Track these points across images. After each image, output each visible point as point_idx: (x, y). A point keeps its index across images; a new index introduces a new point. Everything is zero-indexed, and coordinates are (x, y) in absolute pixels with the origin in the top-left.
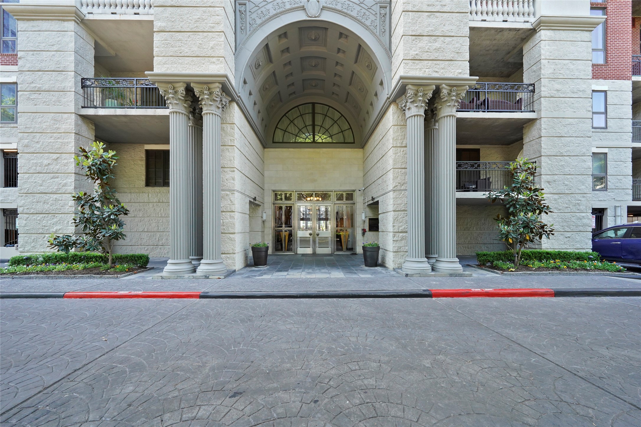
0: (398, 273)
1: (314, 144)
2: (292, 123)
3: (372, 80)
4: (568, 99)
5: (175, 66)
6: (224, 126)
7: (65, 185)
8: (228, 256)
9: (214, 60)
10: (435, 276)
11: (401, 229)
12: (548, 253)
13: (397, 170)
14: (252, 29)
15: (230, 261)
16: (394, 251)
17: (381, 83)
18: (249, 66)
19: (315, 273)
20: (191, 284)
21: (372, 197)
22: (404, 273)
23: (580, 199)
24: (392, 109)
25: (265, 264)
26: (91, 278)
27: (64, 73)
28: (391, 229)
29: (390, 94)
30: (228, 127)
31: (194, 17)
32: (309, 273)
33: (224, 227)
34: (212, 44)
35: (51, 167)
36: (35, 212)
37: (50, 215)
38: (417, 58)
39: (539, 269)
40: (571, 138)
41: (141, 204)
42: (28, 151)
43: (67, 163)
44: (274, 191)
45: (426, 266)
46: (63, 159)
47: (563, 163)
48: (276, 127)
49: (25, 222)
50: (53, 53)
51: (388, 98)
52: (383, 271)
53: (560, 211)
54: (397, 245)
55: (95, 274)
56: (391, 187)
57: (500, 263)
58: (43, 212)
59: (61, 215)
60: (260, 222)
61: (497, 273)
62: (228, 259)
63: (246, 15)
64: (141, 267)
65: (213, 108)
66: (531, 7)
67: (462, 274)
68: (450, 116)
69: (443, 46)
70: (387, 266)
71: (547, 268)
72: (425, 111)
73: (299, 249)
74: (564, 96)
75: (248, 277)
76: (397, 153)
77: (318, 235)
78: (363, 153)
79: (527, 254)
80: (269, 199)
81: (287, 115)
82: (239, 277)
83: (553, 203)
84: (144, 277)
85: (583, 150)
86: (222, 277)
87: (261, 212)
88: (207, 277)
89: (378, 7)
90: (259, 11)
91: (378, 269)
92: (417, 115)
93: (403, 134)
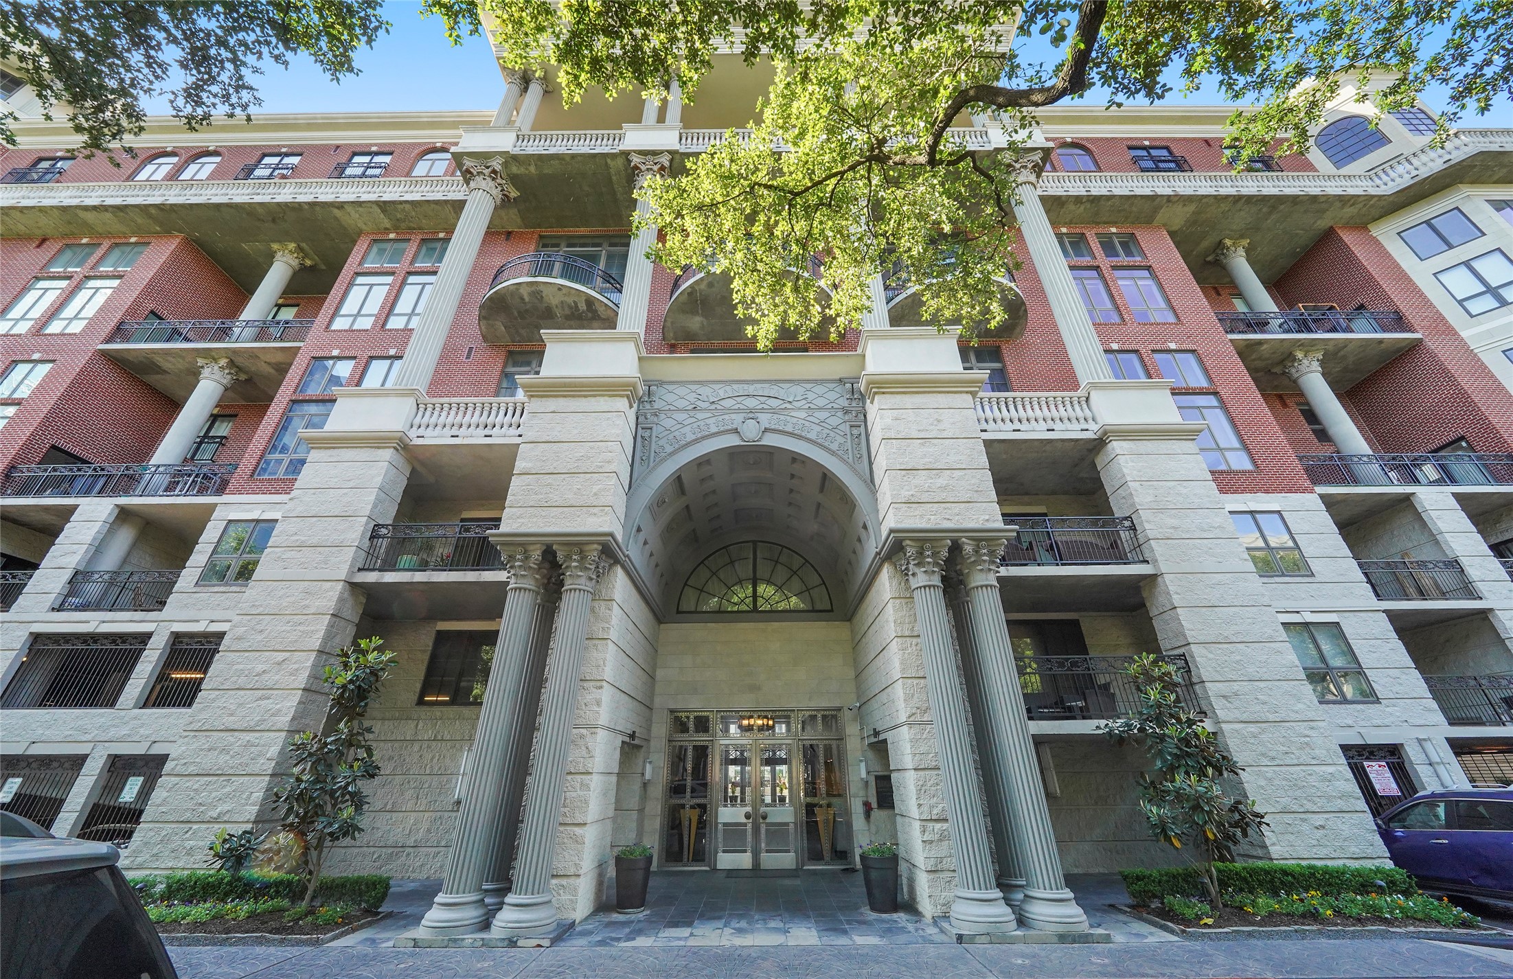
0: (942, 931)
1: (754, 614)
2: (714, 577)
3: (851, 516)
4: (1199, 541)
5: (535, 520)
6: (596, 604)
7: (277, 713)
8: (564, 882)
9: (596, 510)
10: (1023, 939)
11: (935, 812)
12: (1285, 872)
13: (910, 681)
14: (657, 460)
15: (565, 897)
16: (929, 869)
17: (865, 527)
18: (650, 508)
19: (752, 931)
20: (478, 962)
21: (875, 729)
22: (955, 931)
23: (1307, 732)
24: (886, 573)
25: (641, 904)
26: (261, 944)
27: (350, 519)
28: (914, 812)
29: (880, 547)
30: (601, 607)
31: (576, 455)
32: (740, 931)
33: (566, 810)
34: (595, 488)
35: (266, 677)
36: (196, 772)
37: (222, 778)
38: (913, 500)
39: (1271, 918)
40: (1233, 609)
41: (397, 745)
42: (239, 648)
43: (297, 670)
44: (672, 711)
45: (1001, 911)
46: (293, 661)
47: (1238, 658)
48: (686, 584)
49: (166, 794)
50: (346, 491)
51: (878, 554)
52: (910, 927)
53: (1275, 763)
54: (933, 853)
55: (270, 932)
56: (903, 717)
57: (1176, 901)
58: (211, 772)
59: (242, 779)
60: (637, 786)
61: (1172, 932)
62: (561, 892)
63: (650, 442)
64: (367, 912)
65: (583, 581)
66: (1087, 411)
67: (1087, 935)
68: (986, 586)
69: (951, 482)
70: (921, 909)
71: (1290, 918)
72: (942, 577)
73: (720, 854)
74: (1188, 536)
75: (602, 943)
76: (906, 649)
77: (764, 818)
78: (852, 631)
79: (1237, 874)
80: (661, 730)
81: (706, 562)
82: (582, 941)
83: (1253, 744)
84: (373, 941)
85: (1266, 629)
86: (546, 943)
87: (641, 763)
88: (512, 943)
89: (848, 427)
90: (671, 437)
91: (901, 917)
92: (930, 586)
93: (912, 613)
